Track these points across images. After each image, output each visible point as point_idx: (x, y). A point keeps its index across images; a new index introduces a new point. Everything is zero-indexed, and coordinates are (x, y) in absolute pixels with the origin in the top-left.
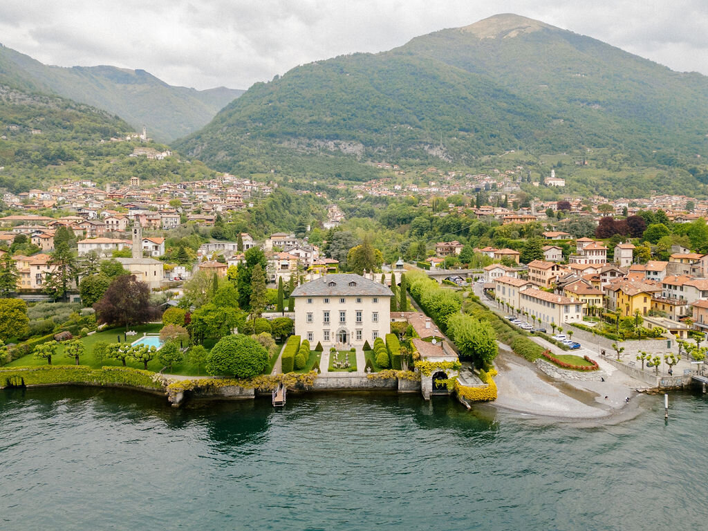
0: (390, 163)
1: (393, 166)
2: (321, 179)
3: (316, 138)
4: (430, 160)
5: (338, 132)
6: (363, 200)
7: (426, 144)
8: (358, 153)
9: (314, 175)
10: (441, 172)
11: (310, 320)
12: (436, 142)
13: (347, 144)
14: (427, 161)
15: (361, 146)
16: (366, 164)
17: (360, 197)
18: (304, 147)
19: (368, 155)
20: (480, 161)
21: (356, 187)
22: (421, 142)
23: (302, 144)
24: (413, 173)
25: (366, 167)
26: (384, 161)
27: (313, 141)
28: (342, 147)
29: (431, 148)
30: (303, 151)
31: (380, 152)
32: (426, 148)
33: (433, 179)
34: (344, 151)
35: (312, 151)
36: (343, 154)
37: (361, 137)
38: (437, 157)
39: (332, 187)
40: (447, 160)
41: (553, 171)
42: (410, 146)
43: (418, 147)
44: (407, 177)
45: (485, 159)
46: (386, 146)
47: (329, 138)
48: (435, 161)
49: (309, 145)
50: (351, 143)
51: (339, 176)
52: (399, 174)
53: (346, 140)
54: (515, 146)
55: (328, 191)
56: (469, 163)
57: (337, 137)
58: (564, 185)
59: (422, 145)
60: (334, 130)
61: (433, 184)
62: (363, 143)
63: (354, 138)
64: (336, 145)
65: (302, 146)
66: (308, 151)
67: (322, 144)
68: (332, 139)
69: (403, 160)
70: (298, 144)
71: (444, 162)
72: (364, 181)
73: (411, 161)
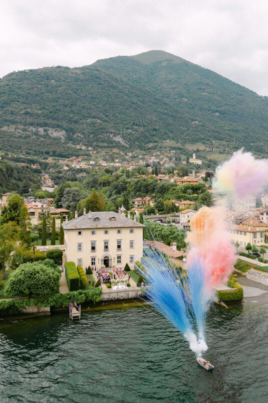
0: (86, 145)
1: (88, 148)
2: (33, 155)
3: (30, 125)
4: (114, 144)
5: (46, 121)
6: (68, 171)
7: (111, 133)
8: (63, 137)
9: (28, 152)
10: (122, 153)
11: (80, 249)
12: (118, 132)
13: (53, 131)
14: (113, 145)
15: (64, 132)
16: (68, 145)
17: (66, 168)
18: (20, 131)
19: (69, 139)
20: (148, 146)
21: (62, 162)
22: (107, 132)
23: (19, 129)
24: (103, 153)
25: (69, 148)
26: (81, 144)
27: (27, 127)
28: (49, 132)
29: (115, 136)
30: (19, 134)
31: (79, 137)
32: (111, 136)
33: (117, 158)
34: (51, 135)
35: (26, 134)
36: (50, 137)
37: (64, 126)
38: (119, 142)
39: (44, 161)
40: (126, 145)
41: (194, 154)
42: (100, 134)
43: (105, 135)
44: (98, 155)
45: (150, 145)
46: (83, 134)
47: (39, 125)
48: (118, 145)
49: (24, 130)
50: (57, 130)
51: (47, 153)
52: (93, 153)
53: (53, 127)
54: (169, 137)
55: (41, 164)
56: (141, 148)
57: (46, 125)
58: (201, 164)
59: (108, 134)
60: (44, 120)
61: (117, 161)
62: (65, 130)
63: (58, 126)
64: (45, 131)
65: (18, 130)
66: (23, 134)
67: (34, 129)
68: (41, 126)
69: (95, 144)
70: (16, 129)
71: (124, 146)
72: (67, 158)
73: (101, 144)
